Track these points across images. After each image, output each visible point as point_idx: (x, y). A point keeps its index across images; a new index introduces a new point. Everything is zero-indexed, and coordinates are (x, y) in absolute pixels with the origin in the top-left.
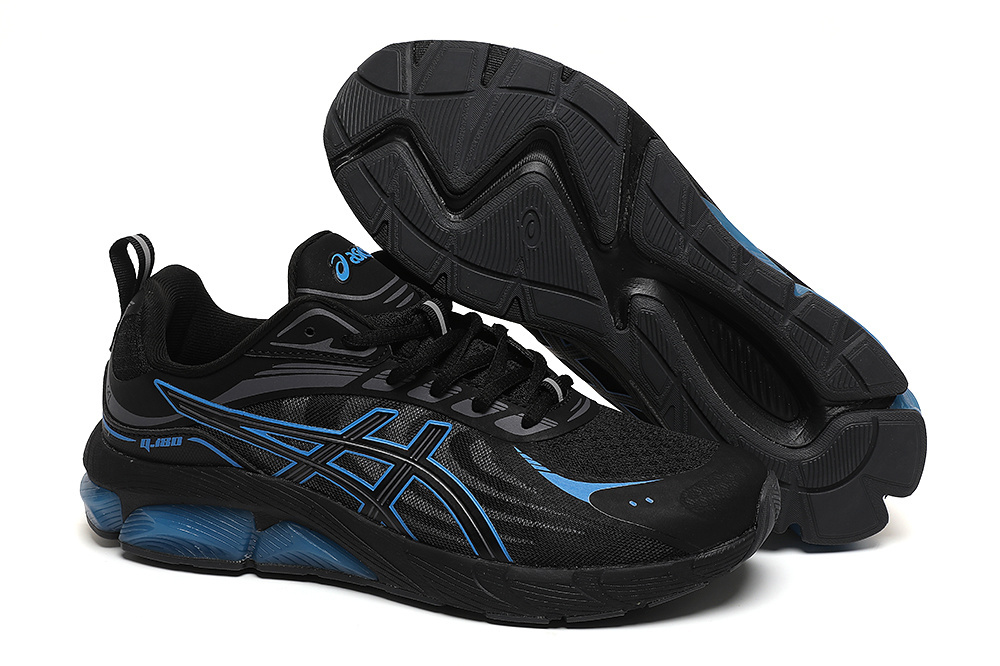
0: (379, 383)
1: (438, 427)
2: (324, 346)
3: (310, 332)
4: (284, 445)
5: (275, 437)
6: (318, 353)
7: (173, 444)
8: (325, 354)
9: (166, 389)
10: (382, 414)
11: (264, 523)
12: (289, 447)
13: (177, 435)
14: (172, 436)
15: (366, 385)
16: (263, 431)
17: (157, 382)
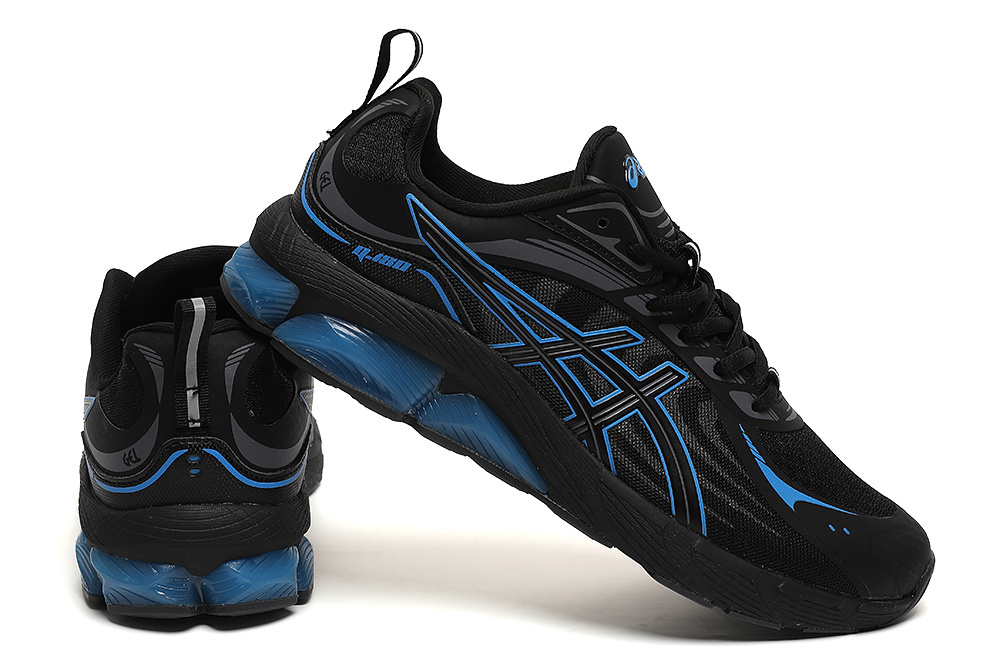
0: (638, 303)
1: (675, 373)
2: (610, 243)
3: (603, 223)
4: (522, 322)
5: (517, 310)
6: (599, 246)
7: (396, 267)
8: (605, 250)
9: (417, 209)
10: (629, 335)
11: (449, 387)
12: (525, 325)
13: (407, 259)
14: (400, 257)
15: (629, 300)
16: (505, 297)
17: (410, 196)
